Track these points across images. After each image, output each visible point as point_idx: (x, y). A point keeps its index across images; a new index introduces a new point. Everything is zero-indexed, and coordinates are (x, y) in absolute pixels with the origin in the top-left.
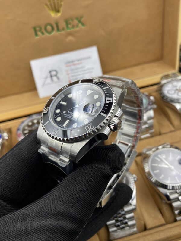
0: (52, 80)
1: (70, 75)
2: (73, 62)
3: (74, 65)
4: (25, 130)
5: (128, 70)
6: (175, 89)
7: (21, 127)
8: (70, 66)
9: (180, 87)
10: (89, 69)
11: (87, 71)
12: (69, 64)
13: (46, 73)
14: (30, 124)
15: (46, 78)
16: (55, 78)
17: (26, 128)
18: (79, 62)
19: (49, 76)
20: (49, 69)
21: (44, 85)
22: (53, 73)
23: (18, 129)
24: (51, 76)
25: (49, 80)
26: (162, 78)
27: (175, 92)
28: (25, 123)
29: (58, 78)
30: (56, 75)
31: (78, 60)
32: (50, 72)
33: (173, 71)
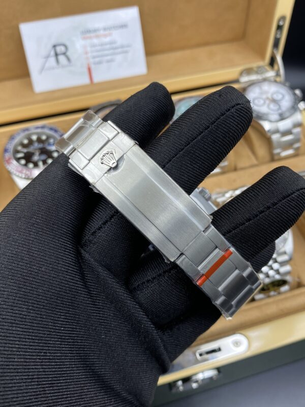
0: (57, 61)
1: (90, 55)
2: (95, 31)
3: (97, 37)
4: (18, 152)
5: (187, 53)
6: (264, 96)
7: (11, 148)
8: (90, 38)
9: (272, 94)
10: (122, 47)
11: (120, 50)
12: (88, 35)
13: (47, 48)
14: (26, 142)
15: (48, 57)
16: (62, 59)
17: (20, 148)
18: (107, 32)
19: (52, 53)
20: (53, 42)
21: (42, 69)
22: (60, 49)
23: (6, 151)
24: (56, 55)
25: (52, 60)
26: (241, 74)
27: (265, 102)
28: (17, 140)
29: (69, 59)
30: (64, 54)
31: (105, 29)
32: (54, 46)
33: (261, 63)
